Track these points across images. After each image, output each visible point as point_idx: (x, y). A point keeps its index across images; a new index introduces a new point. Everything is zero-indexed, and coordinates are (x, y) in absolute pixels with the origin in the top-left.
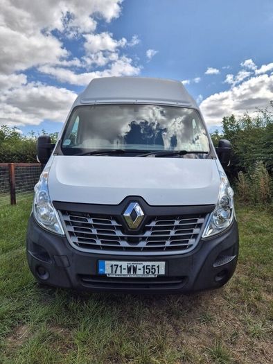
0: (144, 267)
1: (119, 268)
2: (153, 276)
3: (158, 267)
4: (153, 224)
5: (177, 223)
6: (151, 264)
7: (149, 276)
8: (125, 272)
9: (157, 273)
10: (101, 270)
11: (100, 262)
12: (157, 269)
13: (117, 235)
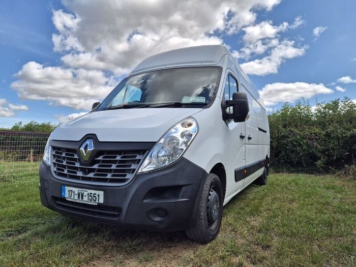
0: (88, 194)
1: (73, 193)
2: (94, 204)
3: (98, 195)
4: (100, 158)
5: (118, 158)
6: (93, 192)
7: (92, 204)
8: (76, 197)
9: (97, 201)
10: (63, 194)
11: (63, 187)
12: (97, 197)
13: (76, 166)
